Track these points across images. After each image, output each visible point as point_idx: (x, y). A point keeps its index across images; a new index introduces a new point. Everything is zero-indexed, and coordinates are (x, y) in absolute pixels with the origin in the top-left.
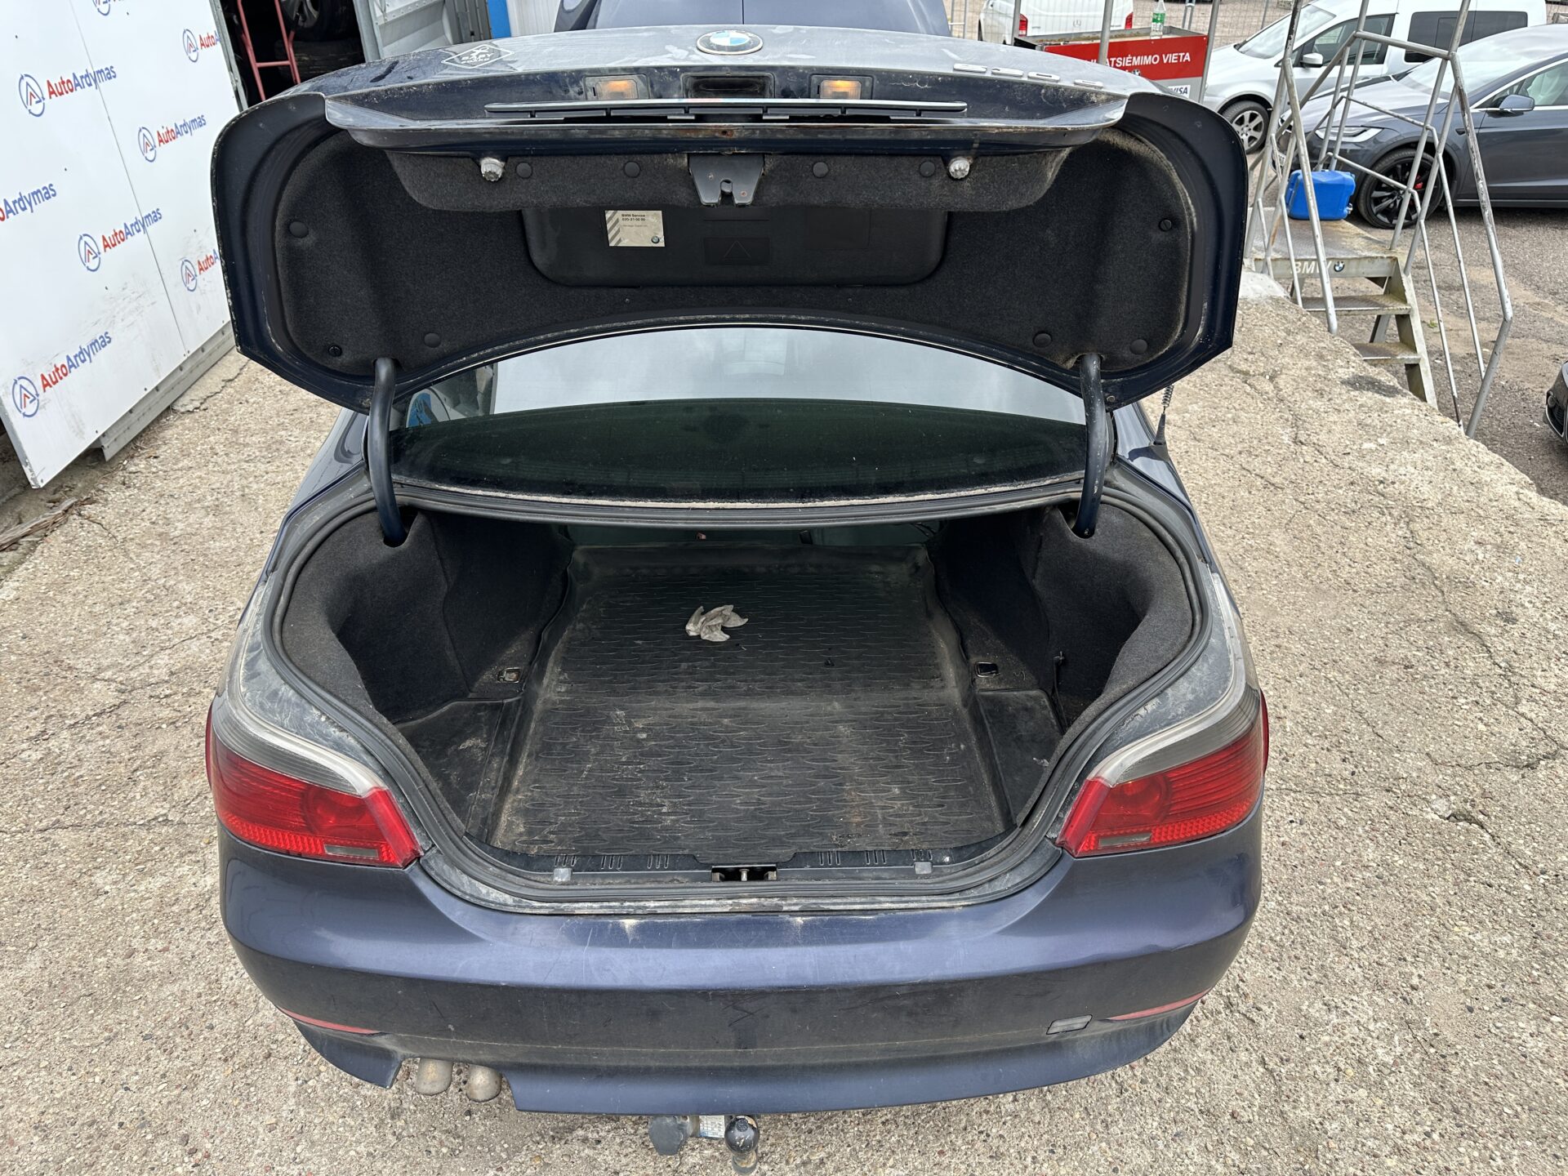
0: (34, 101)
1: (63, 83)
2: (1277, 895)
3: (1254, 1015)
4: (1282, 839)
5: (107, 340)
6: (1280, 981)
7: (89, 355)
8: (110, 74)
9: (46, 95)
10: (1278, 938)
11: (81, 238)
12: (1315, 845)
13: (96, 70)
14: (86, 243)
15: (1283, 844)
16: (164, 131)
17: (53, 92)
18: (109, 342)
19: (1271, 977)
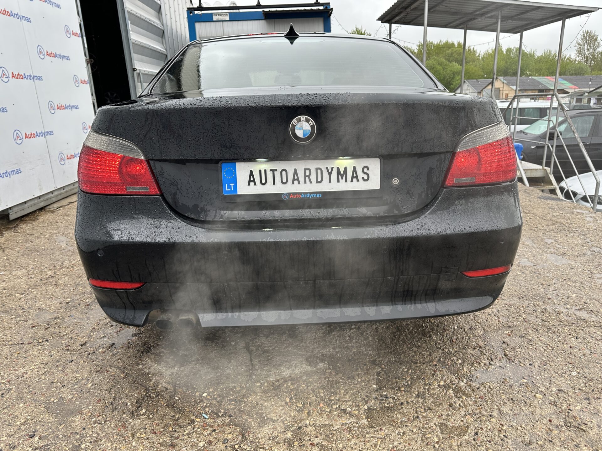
0: (4, 77)
1: (19, 75)
2: (576, 369)
3: (583, 427)
4: (569, 345)
5: (19, 172)
6: (593, 410)
7: (10, 175)
8: (40, 79)
9: (11, 76)
10: (584, 389)
11: (15, 131)
12: (588, 347)
13: (34, 75)
14: (17, 133)
15: (570, 347)
16: (60, 105)
17: (14, 77)
18: (20, 173)
19: (586, 408)
